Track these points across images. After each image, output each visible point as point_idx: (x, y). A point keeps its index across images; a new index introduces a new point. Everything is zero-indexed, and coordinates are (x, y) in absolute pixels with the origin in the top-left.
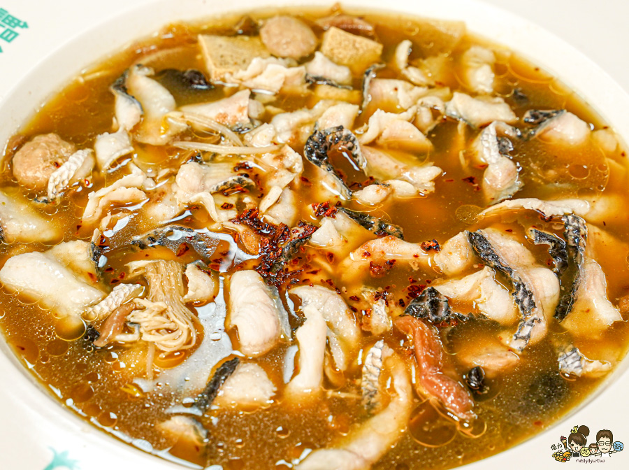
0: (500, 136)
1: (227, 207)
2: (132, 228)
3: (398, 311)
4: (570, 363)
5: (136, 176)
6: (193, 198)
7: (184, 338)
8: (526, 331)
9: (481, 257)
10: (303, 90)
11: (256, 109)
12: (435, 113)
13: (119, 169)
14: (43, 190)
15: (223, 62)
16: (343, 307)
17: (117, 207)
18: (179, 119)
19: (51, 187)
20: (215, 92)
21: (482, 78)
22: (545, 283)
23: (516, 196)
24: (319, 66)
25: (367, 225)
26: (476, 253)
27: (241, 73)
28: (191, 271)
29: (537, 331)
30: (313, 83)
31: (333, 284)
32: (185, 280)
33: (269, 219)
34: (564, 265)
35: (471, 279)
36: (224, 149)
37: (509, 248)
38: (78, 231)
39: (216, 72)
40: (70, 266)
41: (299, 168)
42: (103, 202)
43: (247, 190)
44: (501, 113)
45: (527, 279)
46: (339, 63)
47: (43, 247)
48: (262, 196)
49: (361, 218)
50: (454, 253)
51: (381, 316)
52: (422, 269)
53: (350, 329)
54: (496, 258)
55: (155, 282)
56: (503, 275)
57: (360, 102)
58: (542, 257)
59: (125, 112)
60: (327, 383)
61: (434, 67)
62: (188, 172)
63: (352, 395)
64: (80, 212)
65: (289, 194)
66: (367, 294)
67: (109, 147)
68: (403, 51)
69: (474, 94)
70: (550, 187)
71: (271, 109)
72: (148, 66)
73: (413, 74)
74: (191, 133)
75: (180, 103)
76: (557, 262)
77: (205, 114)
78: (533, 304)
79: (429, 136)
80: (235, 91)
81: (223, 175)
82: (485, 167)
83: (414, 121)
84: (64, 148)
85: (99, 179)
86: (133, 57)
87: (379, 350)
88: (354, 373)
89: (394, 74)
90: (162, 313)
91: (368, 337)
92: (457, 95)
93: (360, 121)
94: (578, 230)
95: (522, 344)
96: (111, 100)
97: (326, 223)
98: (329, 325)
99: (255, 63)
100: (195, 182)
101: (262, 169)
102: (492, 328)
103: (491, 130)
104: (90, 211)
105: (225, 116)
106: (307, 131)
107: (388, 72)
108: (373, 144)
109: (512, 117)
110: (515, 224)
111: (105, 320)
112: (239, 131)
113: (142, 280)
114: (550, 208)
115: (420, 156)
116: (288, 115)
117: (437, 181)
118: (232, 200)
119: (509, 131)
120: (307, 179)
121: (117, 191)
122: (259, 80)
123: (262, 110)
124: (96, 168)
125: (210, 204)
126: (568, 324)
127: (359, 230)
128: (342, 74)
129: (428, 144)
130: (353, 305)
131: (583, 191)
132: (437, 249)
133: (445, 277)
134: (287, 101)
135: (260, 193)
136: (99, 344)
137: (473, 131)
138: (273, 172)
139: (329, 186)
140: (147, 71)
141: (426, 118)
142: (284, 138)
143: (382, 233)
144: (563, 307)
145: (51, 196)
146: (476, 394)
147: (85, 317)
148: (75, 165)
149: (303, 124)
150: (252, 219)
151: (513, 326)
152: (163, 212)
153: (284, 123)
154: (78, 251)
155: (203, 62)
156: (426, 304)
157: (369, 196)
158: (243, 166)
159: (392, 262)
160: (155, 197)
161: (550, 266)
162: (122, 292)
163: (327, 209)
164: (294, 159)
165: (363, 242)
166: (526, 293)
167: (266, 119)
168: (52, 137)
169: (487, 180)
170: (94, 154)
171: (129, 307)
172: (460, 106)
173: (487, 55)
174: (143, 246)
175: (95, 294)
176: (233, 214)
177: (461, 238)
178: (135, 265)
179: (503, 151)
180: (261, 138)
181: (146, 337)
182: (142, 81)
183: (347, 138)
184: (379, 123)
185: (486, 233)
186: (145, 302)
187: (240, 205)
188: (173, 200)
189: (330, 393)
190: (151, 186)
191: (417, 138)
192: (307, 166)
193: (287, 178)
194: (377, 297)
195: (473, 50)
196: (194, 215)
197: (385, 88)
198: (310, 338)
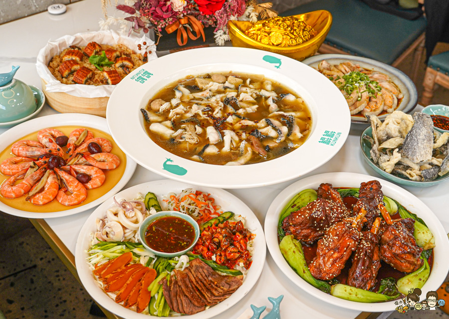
0: (273, 100)
1: (205, 114)
2: (181, 118)
3: (248, 135)
4: (290, 145)
5: (181, 107)
6: (196, 112)
7: (196, 140)
8: (280, 139)
9: (269, 123)
10: (223, 90)
11: (211, 93)
12: (257, 95)
13: (177, 106)
14: (159, 111)
15: (202, 83)
16: (235, 134)
17: (177, 114)
18: (191, 96)
19: (160, 110)
20: (201, 90)
21: (269, 87)
22: (285, 129)
23: (278, 111)
24: (227, 84)
25: (240, 118)
26: (267, 123)
27: (207, 86)
28: (196, 126)
29: (283, 139)
30: (226, 88)
31: (234, 130)
32: (195, 129)
33: (216, 116)
34: (289, 126)
35: (266, 129)
36: (203, 102)
37: (276, 123)
38: (167, 119)
39: (200, 86)
40: (167, 127)
41: (223, 106)
42: (174, 113)
43: (210, 111)
44: (273, 95)
45: (280, 128)
46: (232, 84)
47: (160, 122)
48: (214, 111)
49: (239, 116)
50: (262, 123)
51: (244, 136)
52: (254, 127)
53: (237, 139)
54: (272, 124)
55: (188, 129)
56: (274, 128)
57: (238, 92)
58: (284, 124)
59: (178, 94)
60: (231, 149)
61: (257, 85)
62: (195, 107)
63: (237, 152)
64: (168, 115)
65: (220, 111)
66: (241, 132)
67: (174, 102)
68: (248, 81)
69: (267, 90)
70: (286, 110)
71: (215, 94)
72: (183, 84)
73: (251, 86)
74: (194, 99)
75: (191, 93)
76: (287, 125)
77: (198, 95)
78: (281, 133)
79: (255, 99)
80: (205, 90)
81: (203, 107)
82: (269, 106)
83: (251, 96)
84: (163, 102)
85: (172, 108)
86: (180, 82)
87: (244, 142)
88: (238, 147)
89: (247, 86)
90: (190, 135)
91: (241, 140)
92: (262, 90)
93: (238, 96)
94: (292, 118)
95: (279, 141)
96: (174, 91)
97: (230, 117)
98: (232, 138)
99: (211, 83)
100: (197, 108)
101: (213, 106)
102: (272, 138)
103: (271, 98)
104: (171, 115)
105: (203, 95)
106: (224, 98)
107: (245, 85)
108: (241, 101)
109: (276, 95)
110: (278, 118)
111: (176, 137)
112: (208, 98)
113: (185, 130)
114: (285, 114)
115: (254, 104)
116: (219, 95)
117: (257, 108)
118: (206, 113)
119: (276, 99)
120: (225, 107)
121: (179, 110)
122: (212, 87)
123: (213, 94)
124: (171, 106)
125: (201, 113)
126: (291, 138)
127: (238, 119)
128: (232, 86)
129: (255, 101)
130: (237, 134)
131: (294, 111)
132: (258, 122)
133: (260, 128)
134: (219, 92)
135: (213, 110)
136: (175, 141)
137: (267, 98)
138: (216, 107)
139: (230, 109)
140: (183, 86)
141: (254, 95)
142: (219, 100)
143: (244, 119)
144: (289, 134)
145: (160, 112)
146: (268, 151)
147: (171, 136)
148: (166, 105)
149: (223, 97)
150: (211, 116)
151: (277, 138)
152: (189, 115)
153: (219, 97)
154: (168, 123)
155: (197, 84)
156: (255, 133)
157: (241, 111)
158: (209, 106)
159: (247, 125)
160: (186, 112)
161: (286, 126)
162: (180, 131)
163: (230, 114)
164: (222, 104)
165: (240, 121)
166: (280, 131)
167: (214, 96)
168: (160, 99)
169: (270, 108)
170: (171, 103)
171: (182, 134)
172: (264, 93)
173: (269, 82)
174: (184, 122)
175: (173, 132)
176: (206, 115)
177: (264, 120)
178: (183, 126)
179: (274, 102)
180: (213, 99)
181: (187, 140)
182: (182, 88)
183: (235, 99)
184: (242, 96)
185: (270, 119)
186: (186, 132)
187: (208, 114)
188: (191, 113)
189: (232, 151)
190: (185, 109)
191: (252, 99)
192: (224, 105)
193: (220, 108)
194: (243, 132)
195: (266, 81)
196: (196, 115)
197: (244, 89)
198: (227, 139)
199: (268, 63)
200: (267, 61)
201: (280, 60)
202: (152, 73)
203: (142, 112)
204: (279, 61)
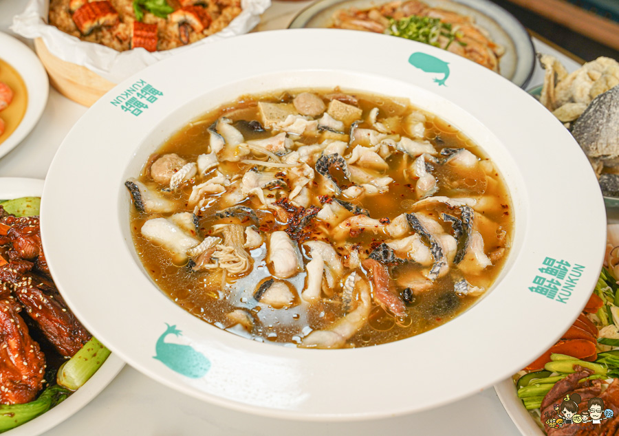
0: (427, 162)
1: (270, 196)
2: (216, 206)
3: (365, 256)
4: (461, 288)
5: (220, 177)
6: (251, 191)
7: (243, 266)
8: (437, 269)
9: (413, 228)
10: (316, 133)
11: (289, 143)
12: (391, 148)
13: (210, 174)
14: (167, 185)
15: (271, 117)
16: (334, 253)
17: (208, 195)
18: (245, 148)
19: (172, 183)
20: (266, 133)
21: (418, 130)
22: (449, 243)
23: (435, 195)
24: (326, 120)
25: (349, 209)
26: (410, 224)
27: (282, 123)
28: (248, 231)
29: (444, 270)
30: (322, 129)
31: (328, 240)
32: (245, 236)
33: (294, 203)
34: (460, 234)
35: (407, 240)
36: (270, 165)
37: (429, 224)
38: (186, 207)
39: (267, 123)
40: (181, 227)
41: (312, 176)
42: (200, 192)
43: (283, 187)
44: (428, 149)
45: (438, 240)
46: (337, 119)
47: (166, 215)
48: (290, 191)
49: (346, 204)
50: (398, 225)
51: (355, 258)
52: (380, 233)
53: (337, 266)
54: (421, 228)
55: (228, 236)
56: (425, 238)
57: (348, 141)
58: (448, 229)
59: (215, 143)
60: (323, 295)
61: (391, 123)
62: (249, 177)
63: (337, 302)
64: (187, 197)
65: (306, 191)
66: (348, 246)
67: (205, 162)
68: (374, 114)
69: (413, 139)
70: (454, 191)
71: (297, 143)
72: (229, 118)
73: (379, 126)
74: (251, 155)
75: (246, 138)
76: (456, 232)
77: (260, 145)
78: (441, 255)
79: (387, 160)
80: (277, 133)
81: (269, 178)
82: (418, 178)
83: (379, 152)
84: (181, 161)
85: (199, 179)
86: (221, 113)
87: (353, 277)
88: (338, 290)
89: (369, 127)
90: (231, 252)
91: (347, 270)
92: (403, 139)
93: (347, 151)
94: (469, 214)
95: (435, 276)
96: (207, 136)
97: (326, 206)
98: (325, 263)
99: (290, 118)
100: (253, 182)
101: (291, 177)
102: (418, 267)
103: (422, 158)
104: (193, 196)
105: (271, 146)
106: (317, 156)
107: (365, 125)
108: (355, 164)
109: (434, 152)
110: (433, 210)
111: (200, 255)
112: (279, 155)
113: (221, 235)
114: (453, 202)
115: (381, 172)
116: (307, 147)
117: (390, 185)
118: (274, 193)
119: (434, 160)
120: (316, 182)
121: (209, 186)
122: (292, 127)
123: (293, 144)
124: (198, 173)
125: (261, 194)
126: (462, 266)
127: (345, 211)
128: (338, 125)
129: (386, 165)
130: (340, 253)
131: (473, 194)
132: (388, 223)
133: (392, 238)
134: (307, 139)
135: (289, 188)
136: (195, 269)
137: (412, 159)
138: (297, 178)
139: (329, 187)
140: (228, 121)
141: (385, 151)
142: (304, 159)
143: (357, 213)
144: (458, 257)
145: (172, 188)
146: (408, 303)
147: (188, 254)
148: (186, 171)
149: (315, 152)
150: (284, 203)
151: (430, 267)
152: (235, 198)
153: (305, 151)
154: (186, 218)
155: (260, 117)
156: (381, 253)
157: (351, 192)
158: (281, 174)
159: (363, 229)
160: (229, 190)
161: (452, 234)
162: (209, 241)
163: (327, 199)
164: (310, 171)
165: (347, 217)
166: (437, 248)
167: (295, 149)
168: (174, 155)
169: (418, 187)
170: (197, 166)
171: (213, 249)
172: (405, 145)
173: (422, 117)
174: (222, 216)
175: (193, 242)
176: (274, 200)
177: (402, 217)
178: (217, 226)
179: (428, 170)
180: (292, 159)
181: (223, 266)
182: (225, 126)
183: (340, 160)
184: (358, 152)
185: (416, 215)
186: (222, 247)
187: (278, 196)
188: (240, 192)
189: (325, 300)
190: (228, 184)
191: (379, 161)
192: (316, 175)
193: (305, 181)
194: (353, 248)
195: (413, 114)
196: (251, 200)
197: (363, 133)
198: (314, 268)
199: (420, 71)
200: (417, 66)
201: (446, 64)
202: (160, 90)
203: (129, 188)
204: (443, 67)
